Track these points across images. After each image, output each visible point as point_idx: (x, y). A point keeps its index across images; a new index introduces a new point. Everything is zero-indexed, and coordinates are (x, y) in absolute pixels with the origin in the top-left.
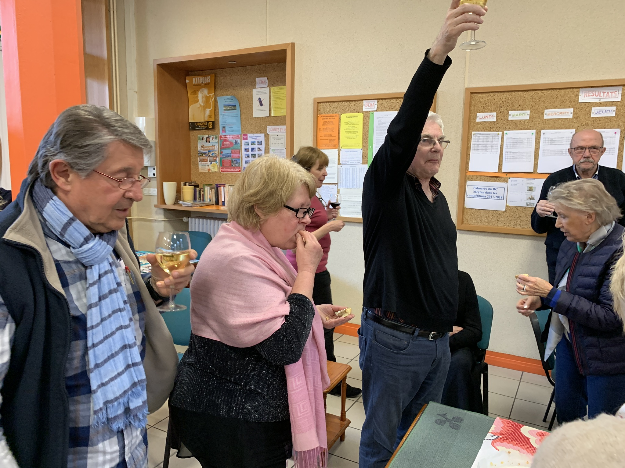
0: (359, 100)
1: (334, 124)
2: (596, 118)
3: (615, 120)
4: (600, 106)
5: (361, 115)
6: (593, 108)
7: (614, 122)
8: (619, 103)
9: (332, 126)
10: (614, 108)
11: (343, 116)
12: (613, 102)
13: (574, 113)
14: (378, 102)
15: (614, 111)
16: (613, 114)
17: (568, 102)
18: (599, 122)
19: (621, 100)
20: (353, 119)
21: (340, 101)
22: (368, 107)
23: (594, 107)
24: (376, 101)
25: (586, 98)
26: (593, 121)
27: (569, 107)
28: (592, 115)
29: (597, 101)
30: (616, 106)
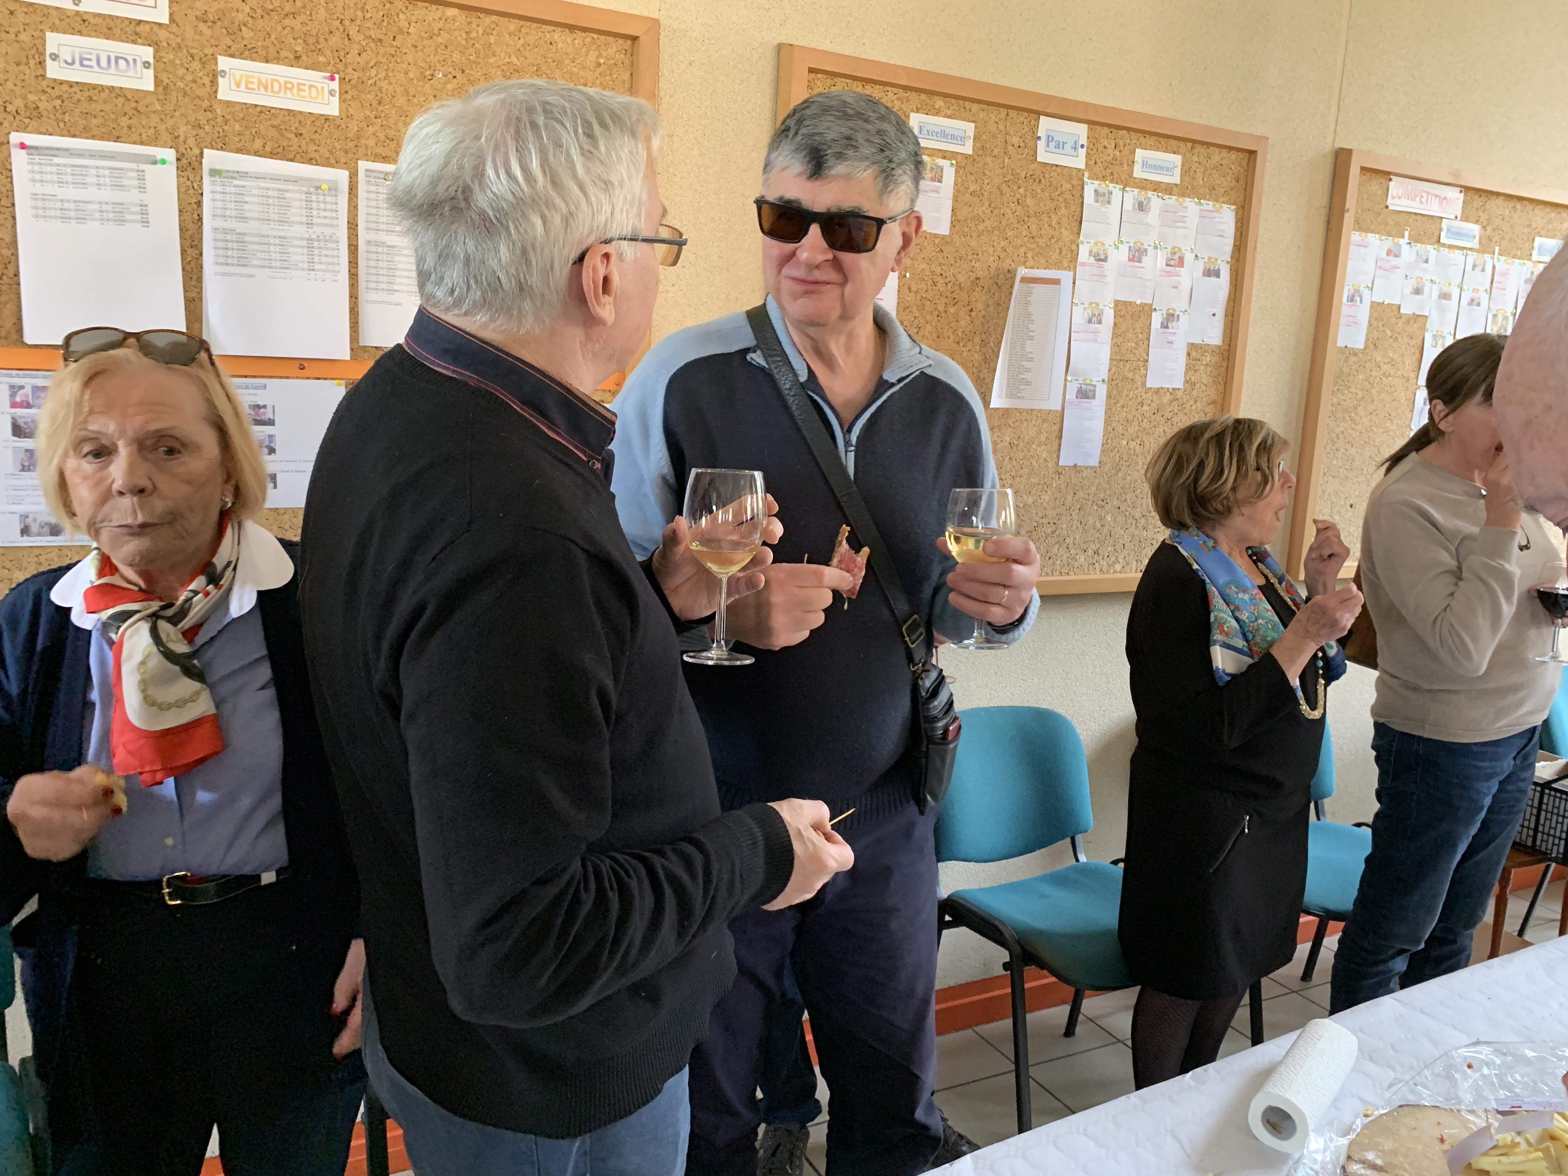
2: (71, 84)
3: (159, 108)
4: (80, 33)
6: (51, 37)
7: (155, 118)
8: (162, 34)
10: (146, 52)
12: (140, 22)
15: (146, 65)
18: (85, 106)
19: (172, 20)
23: (54, 29)
26: (59, 97)
28: (54, 71)
30: (154, 44)
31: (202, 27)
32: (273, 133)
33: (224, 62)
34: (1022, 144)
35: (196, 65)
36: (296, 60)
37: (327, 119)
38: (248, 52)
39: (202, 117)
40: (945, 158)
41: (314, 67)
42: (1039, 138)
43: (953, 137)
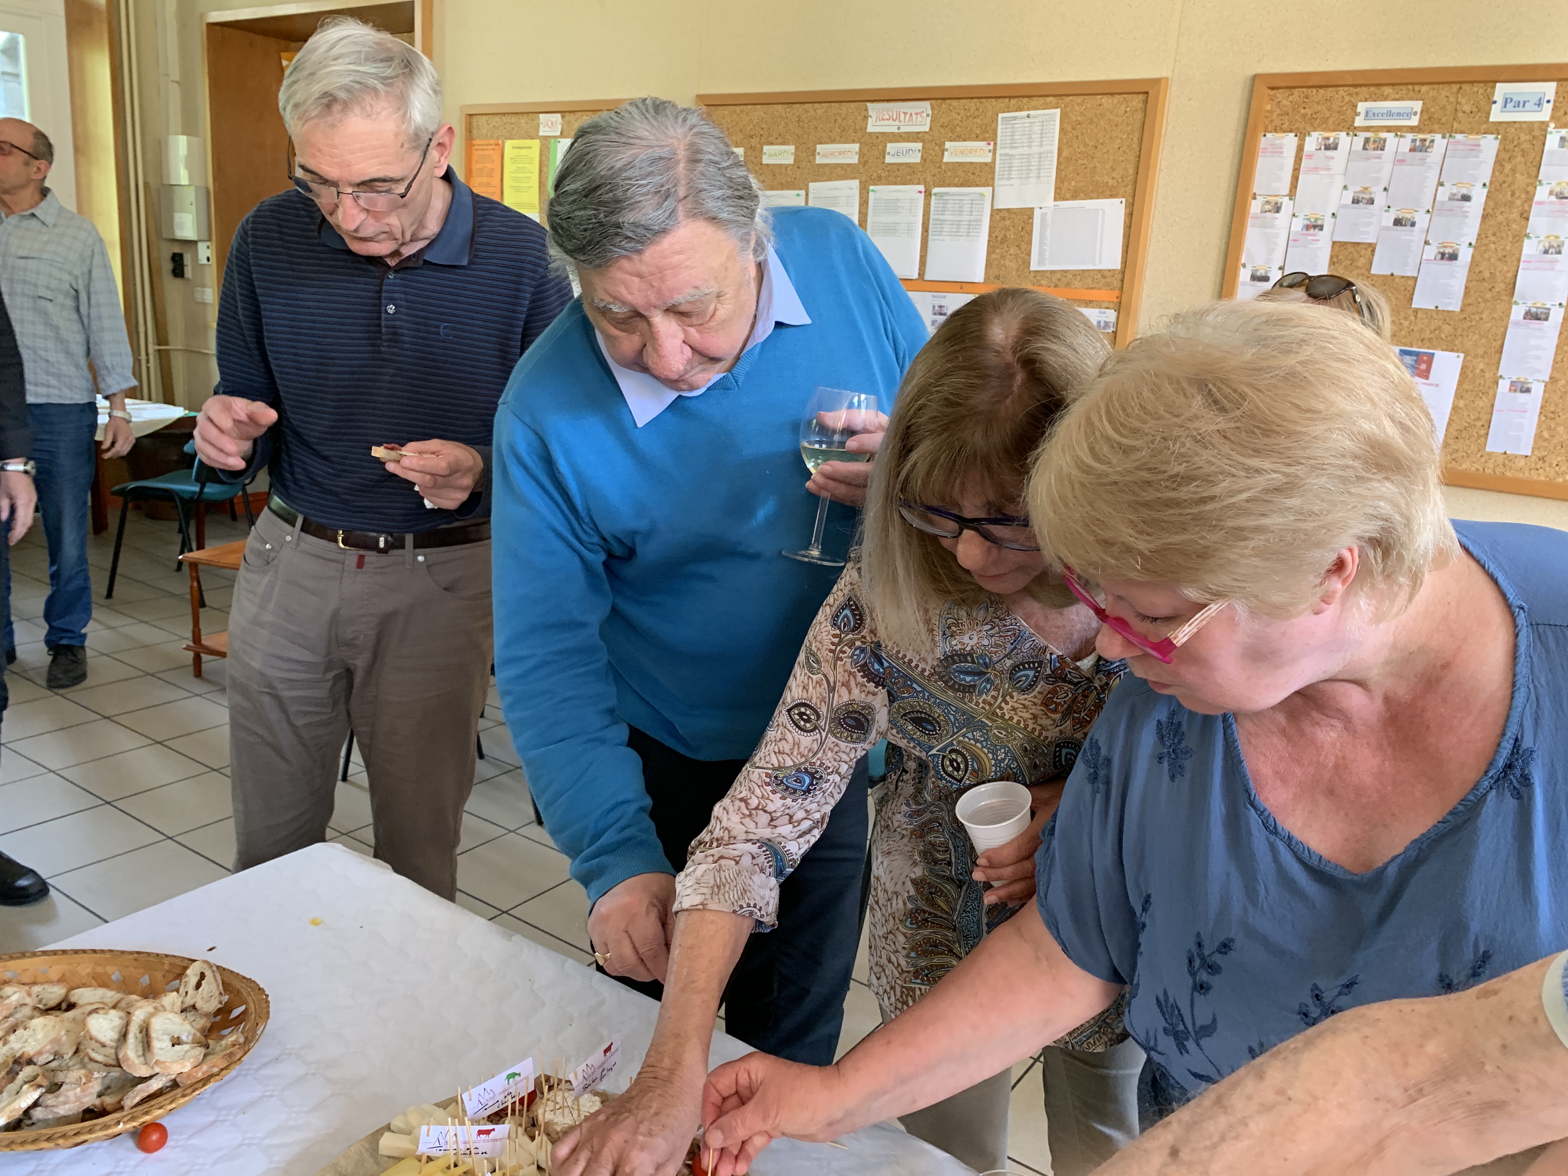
0: (531, 112)
1: (493, 162)
2: (893, 164)
3: (921, 168)
4: (898, 142)
5: (536, 144)
6: (889, 145)
7: (919, 173)
8: (927, 136)
9: (489, 166)
10: (919, 146)
11: (509, 144)
12: (919, 133)
13: (861, 154)
14: (563, 117)
15: (919, 151)
16: (916, 158)
17: (851, 130)
18: (897, 173)
19: (931, 129)
20: (523, 152)
21: (504, 114)
22: (547, 129)
23: (890, 142)
24: (559, 115)
25: (879, 123)
26: (888, 170)
27: (854, 142)
28: (888, 160)
29: (894, 130)
30: (923, 141)
31: (942, 130)
32: (963, 174)
33: (948, 145)
34: (1475, 110)
35: (937, 148)
36: (977, 138)
37: (986, 164)
38: (959, 138)
39: (936, 171)
40: (1389, 131)
41: (983, 140)
42: (1495, 102)
43: (1399, 114)
